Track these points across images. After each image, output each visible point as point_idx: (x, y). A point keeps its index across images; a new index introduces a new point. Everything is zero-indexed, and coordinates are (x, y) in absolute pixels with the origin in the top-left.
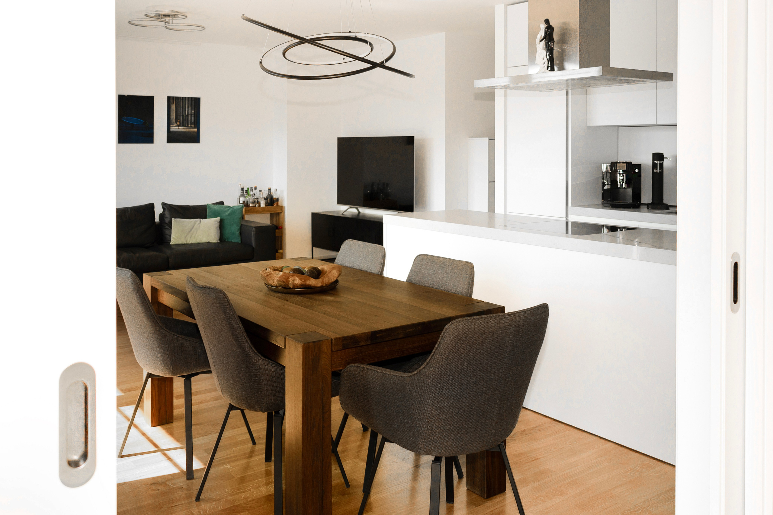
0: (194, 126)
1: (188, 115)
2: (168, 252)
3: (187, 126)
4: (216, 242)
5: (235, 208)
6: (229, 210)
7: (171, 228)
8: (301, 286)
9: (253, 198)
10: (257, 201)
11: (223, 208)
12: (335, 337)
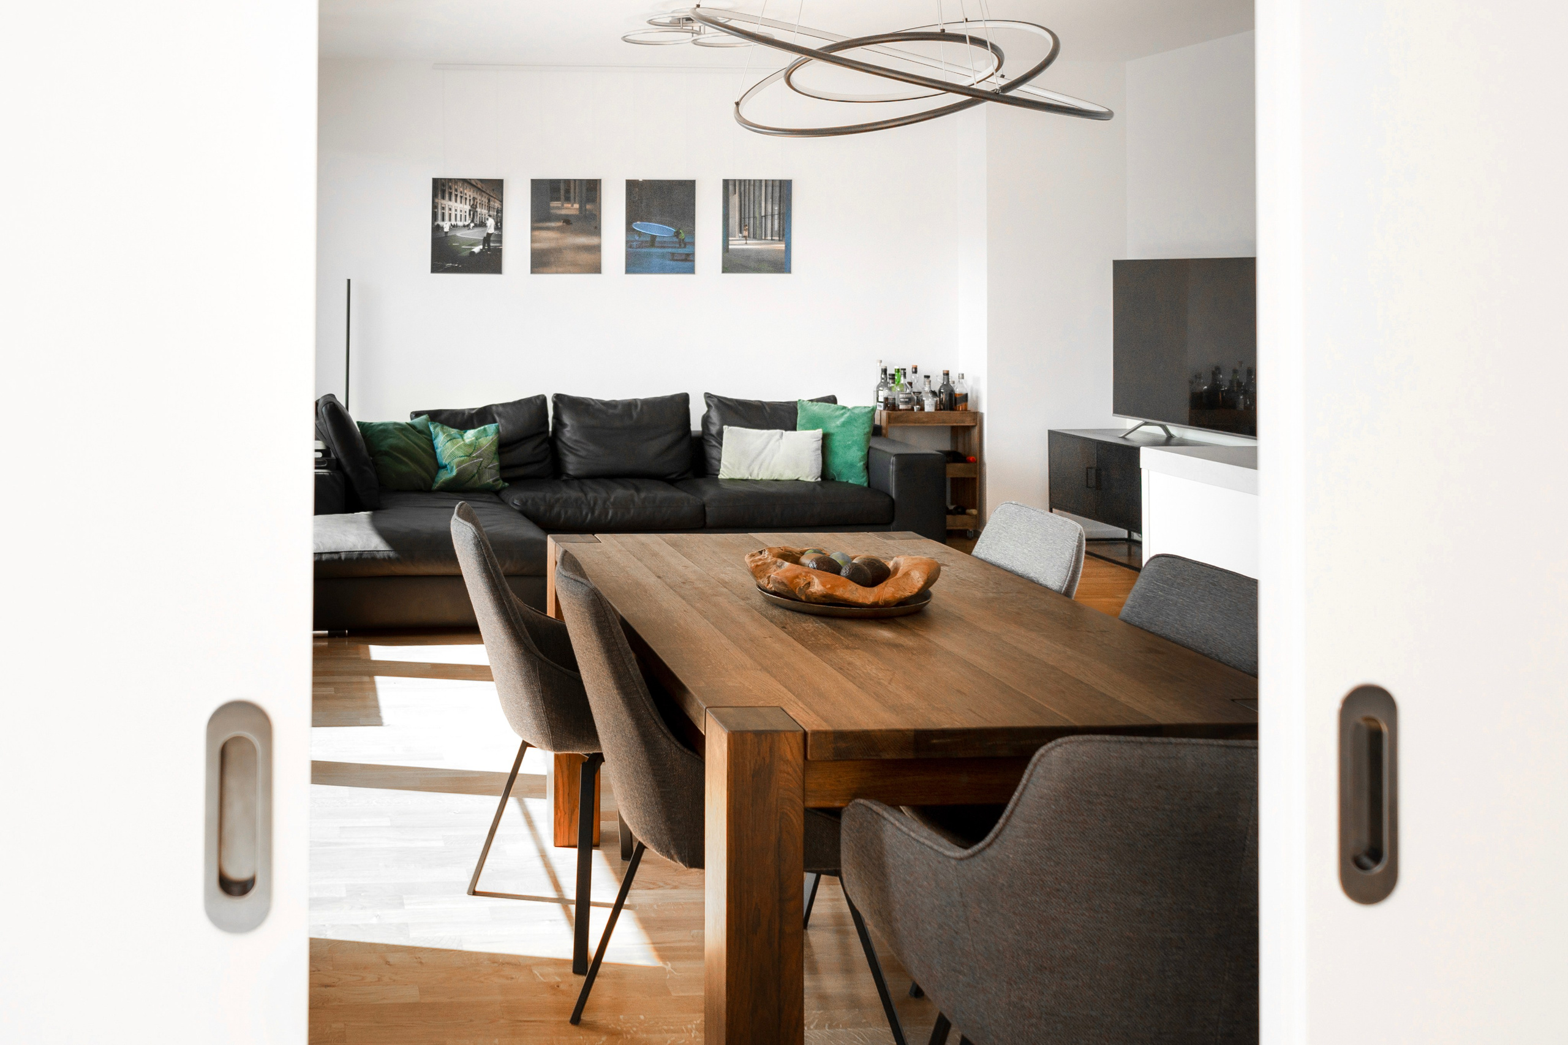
0: (779, 237)
1: (765, 216)
2: (709, 493)
3: (763, 238)
4: (813, 480)
5: (856, 411)
6: (842, 415)
7: (721, 445)
8: (824, 599)
9: (908, 391)
10: (917, 397)
11: (831, 410)
12: (815, 728)
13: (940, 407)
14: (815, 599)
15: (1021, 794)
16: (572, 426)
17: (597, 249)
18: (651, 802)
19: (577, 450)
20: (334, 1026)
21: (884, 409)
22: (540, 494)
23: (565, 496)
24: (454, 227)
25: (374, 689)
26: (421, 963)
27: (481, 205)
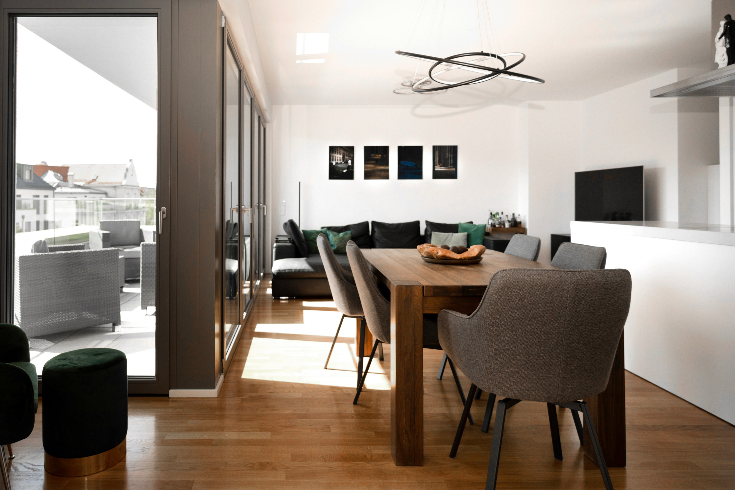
0: (453, 166)
1: (448, 158)
3: (447, 166)
5: (479, 226)
6: (474, 227)
7: (431, 238)
8: (442, 258)
9: (499, 220)
10: (503, 223)
11: (470, 226)
12: (427, 285)
13: (511, 226)
14: (440, 257)
15: (488, 291)
16: (378, 233)
17: (387, 171)
18: (377, 321)
19: (380, 241)
20: (272, 403)
21: (491, 227)
24: (337, 163)
25: (302, 314)
27: (346, 156)
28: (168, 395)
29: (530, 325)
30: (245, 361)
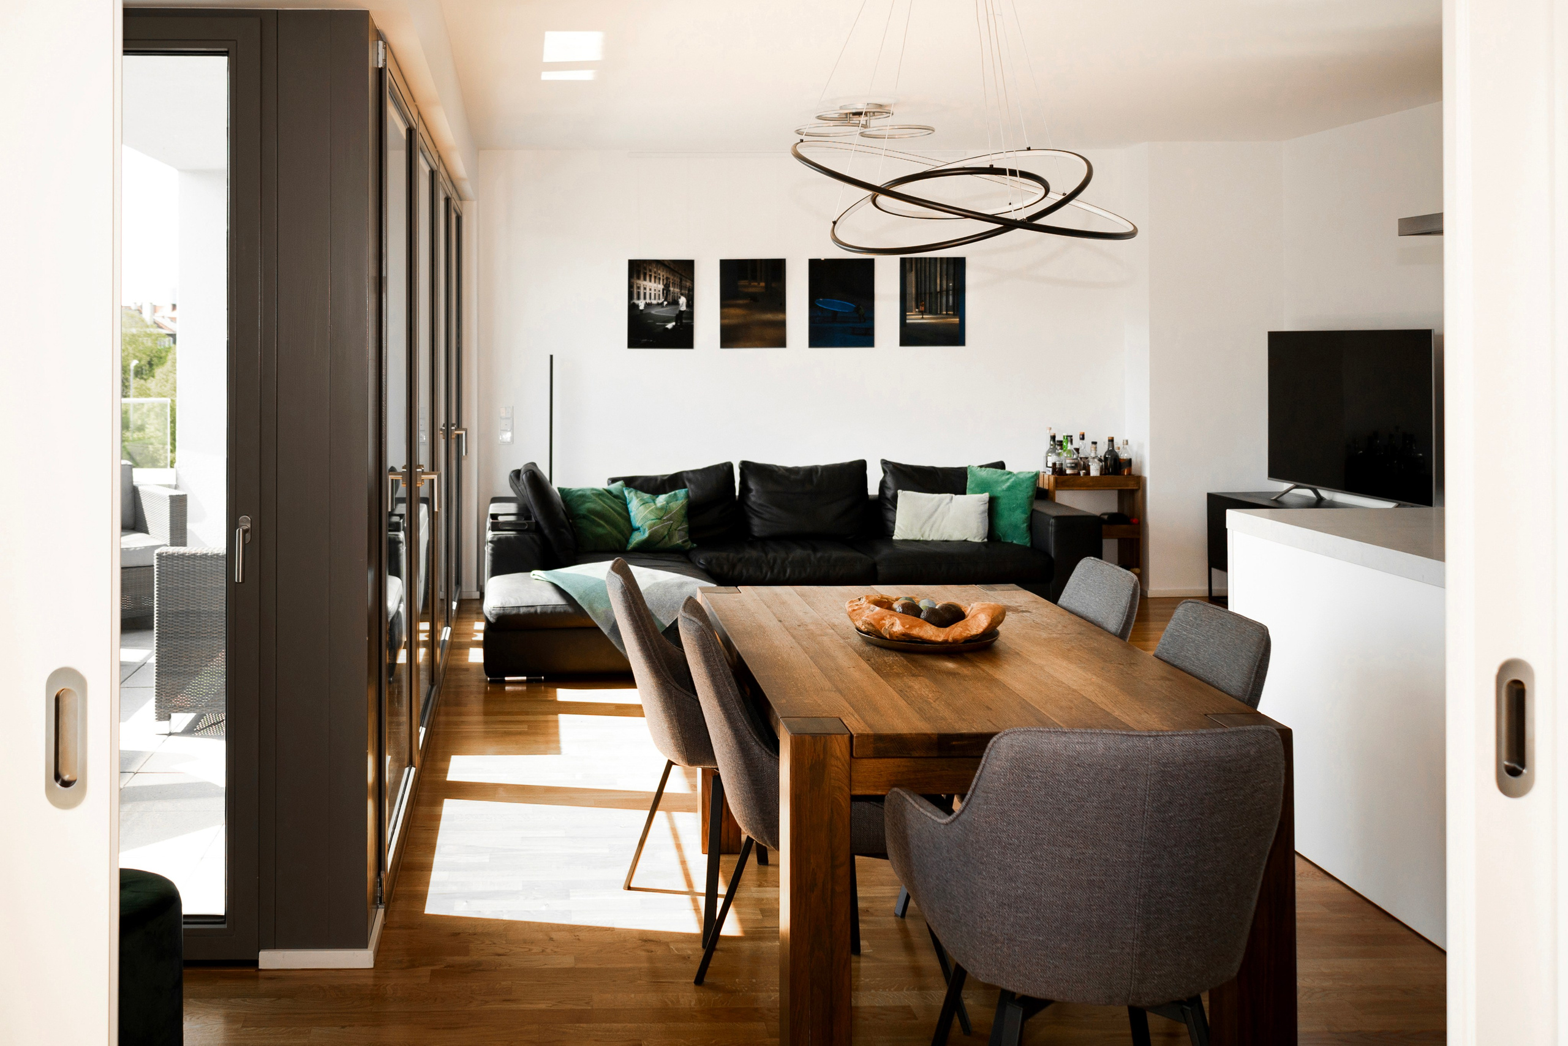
0: (954, 312)
1: (941, 292)
2: (882, 553)
3: (939, 312)
4: (980, 541)
5: (1021, 476)
6: (1008, 479)
7: (896, 508)
8: (901, 637)
9: (1075, 457)
10: (1084, 462)
11: (997, 475)
12: (860, 732)
13: (1104, 471)
14: (897, 637)
16: (757, 491)
17: (782, 325)
19: (761, 513)
20: (503, 983)
21: (1053, 474)
22: (724, 554)
23: (747, 555)
25: (557, 726)
26: (579, 939)
27: (674, 285)
28: (255, 963)
29: (1069, 846)
30: (427, 868)
